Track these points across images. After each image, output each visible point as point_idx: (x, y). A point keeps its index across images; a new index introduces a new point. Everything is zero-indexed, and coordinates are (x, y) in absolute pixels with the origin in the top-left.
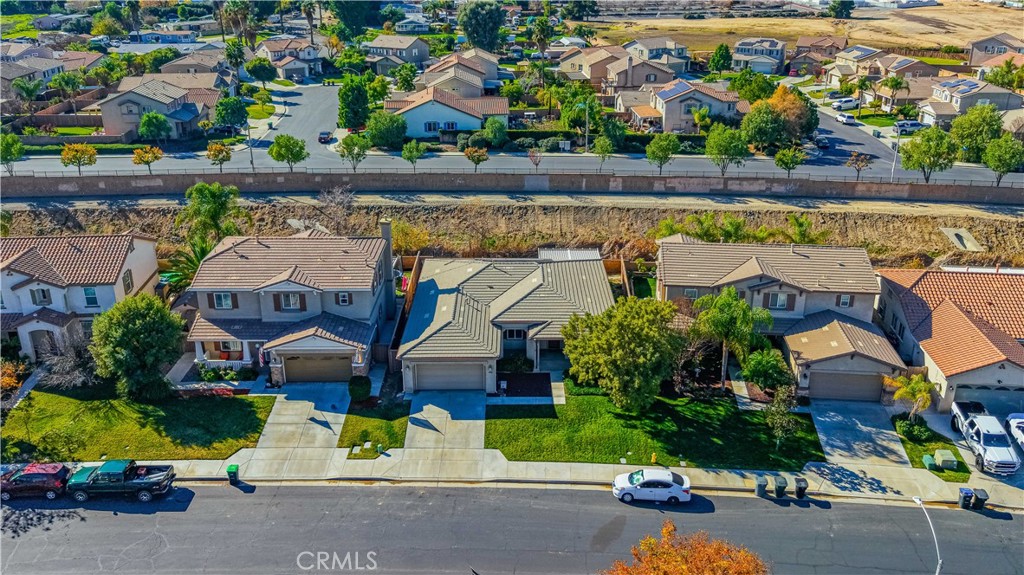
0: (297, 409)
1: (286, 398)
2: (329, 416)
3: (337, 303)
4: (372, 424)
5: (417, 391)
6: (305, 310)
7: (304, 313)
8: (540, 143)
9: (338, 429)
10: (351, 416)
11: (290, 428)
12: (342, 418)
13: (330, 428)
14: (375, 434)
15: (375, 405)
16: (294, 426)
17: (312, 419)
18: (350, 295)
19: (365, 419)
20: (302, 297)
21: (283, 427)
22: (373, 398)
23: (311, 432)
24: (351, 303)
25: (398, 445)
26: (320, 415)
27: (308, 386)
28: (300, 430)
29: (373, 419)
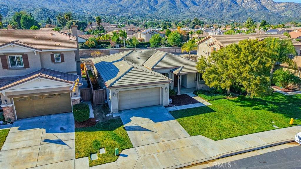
0: (30, 135)
1: (19, 129)
2: (61, 136)
3: (53, 61)
4: (99, 135)
5: (120, 111)
6: (29, 67)
7: (27, 69)
8: (108, 46)
9: (72, 144)
10: (79, 133)
11: (25, 151)
12: (72, 135)
13: (65, 144)
14: (105, 141)
15: (94, 123)
16: (30, 148)
17: (46, 141)
18: (62, 56)
19: (91, 133)
20: (25, 57)
21: (19, 151)
22: (91, 119)
23: (47, 150)
24: (63, 60)
25: (128, 146)
26: (52, 136)
27: (37, 119)
28: (36, 151)
29: (98, 132)
